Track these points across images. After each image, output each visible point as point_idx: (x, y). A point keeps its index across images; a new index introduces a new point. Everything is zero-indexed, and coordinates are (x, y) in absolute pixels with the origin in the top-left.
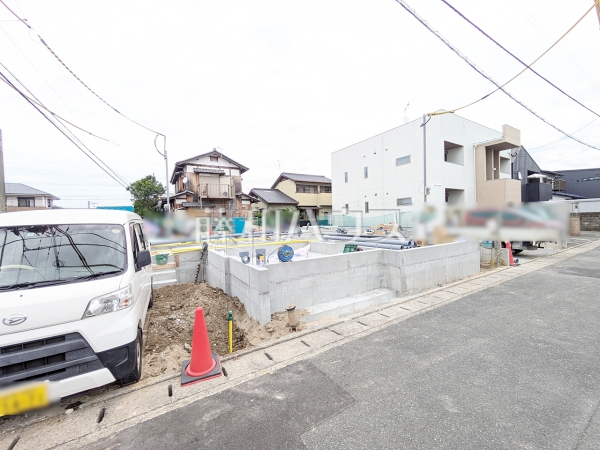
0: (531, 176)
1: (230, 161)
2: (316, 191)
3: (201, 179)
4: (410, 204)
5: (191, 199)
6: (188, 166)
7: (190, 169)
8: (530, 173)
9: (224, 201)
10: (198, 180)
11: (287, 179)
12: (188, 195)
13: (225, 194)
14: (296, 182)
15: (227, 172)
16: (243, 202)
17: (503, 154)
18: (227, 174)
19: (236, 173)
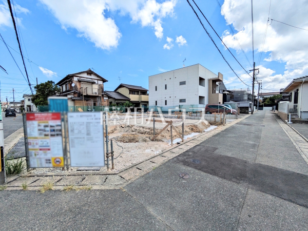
0: (224, 92)
1: (98, 76)
2: (138, 94)
3: (82, 85)
4: (185, 102)
5: (76, 95)
6: (74, 77)
7: (75, 79)
8: (224, 91)
9: (94, 97)
10: (80, 85)
11: (124, 87)
12: (75, 93)
13: (96, 93)
14: (129, 89)
15: (96, 81)
16: (105, 98)
17: (217, 83)
18: (97, 83)
19: (100, 82)
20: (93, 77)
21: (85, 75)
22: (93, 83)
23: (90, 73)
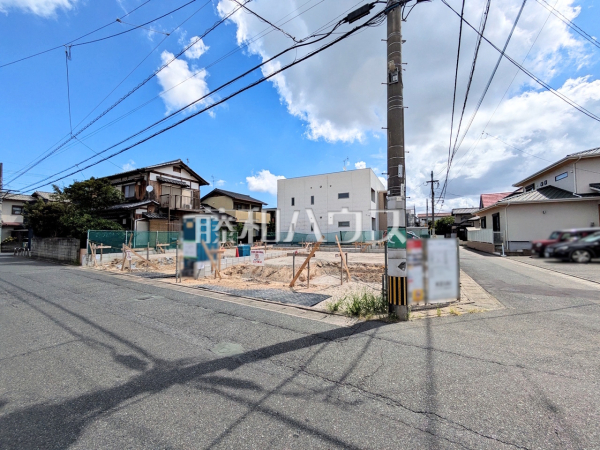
1: (193, 174)
2: (247, 209)
3: (163, 189)
6: (151, 174)
7: (153, 177)
11: (222, 195)
14: (233, 199)
15: (188, 183)
18: (189, 186)
19: (195, 186)
20: (183, 175)
21: (170, 171)
22: (184, 187)
23: (180, 166)
